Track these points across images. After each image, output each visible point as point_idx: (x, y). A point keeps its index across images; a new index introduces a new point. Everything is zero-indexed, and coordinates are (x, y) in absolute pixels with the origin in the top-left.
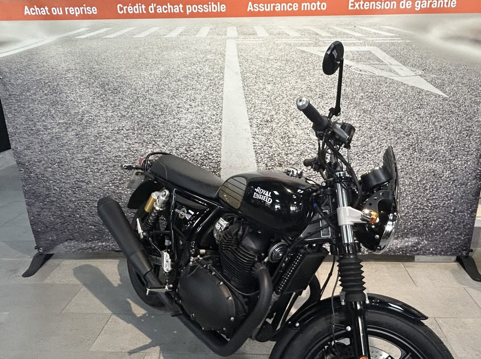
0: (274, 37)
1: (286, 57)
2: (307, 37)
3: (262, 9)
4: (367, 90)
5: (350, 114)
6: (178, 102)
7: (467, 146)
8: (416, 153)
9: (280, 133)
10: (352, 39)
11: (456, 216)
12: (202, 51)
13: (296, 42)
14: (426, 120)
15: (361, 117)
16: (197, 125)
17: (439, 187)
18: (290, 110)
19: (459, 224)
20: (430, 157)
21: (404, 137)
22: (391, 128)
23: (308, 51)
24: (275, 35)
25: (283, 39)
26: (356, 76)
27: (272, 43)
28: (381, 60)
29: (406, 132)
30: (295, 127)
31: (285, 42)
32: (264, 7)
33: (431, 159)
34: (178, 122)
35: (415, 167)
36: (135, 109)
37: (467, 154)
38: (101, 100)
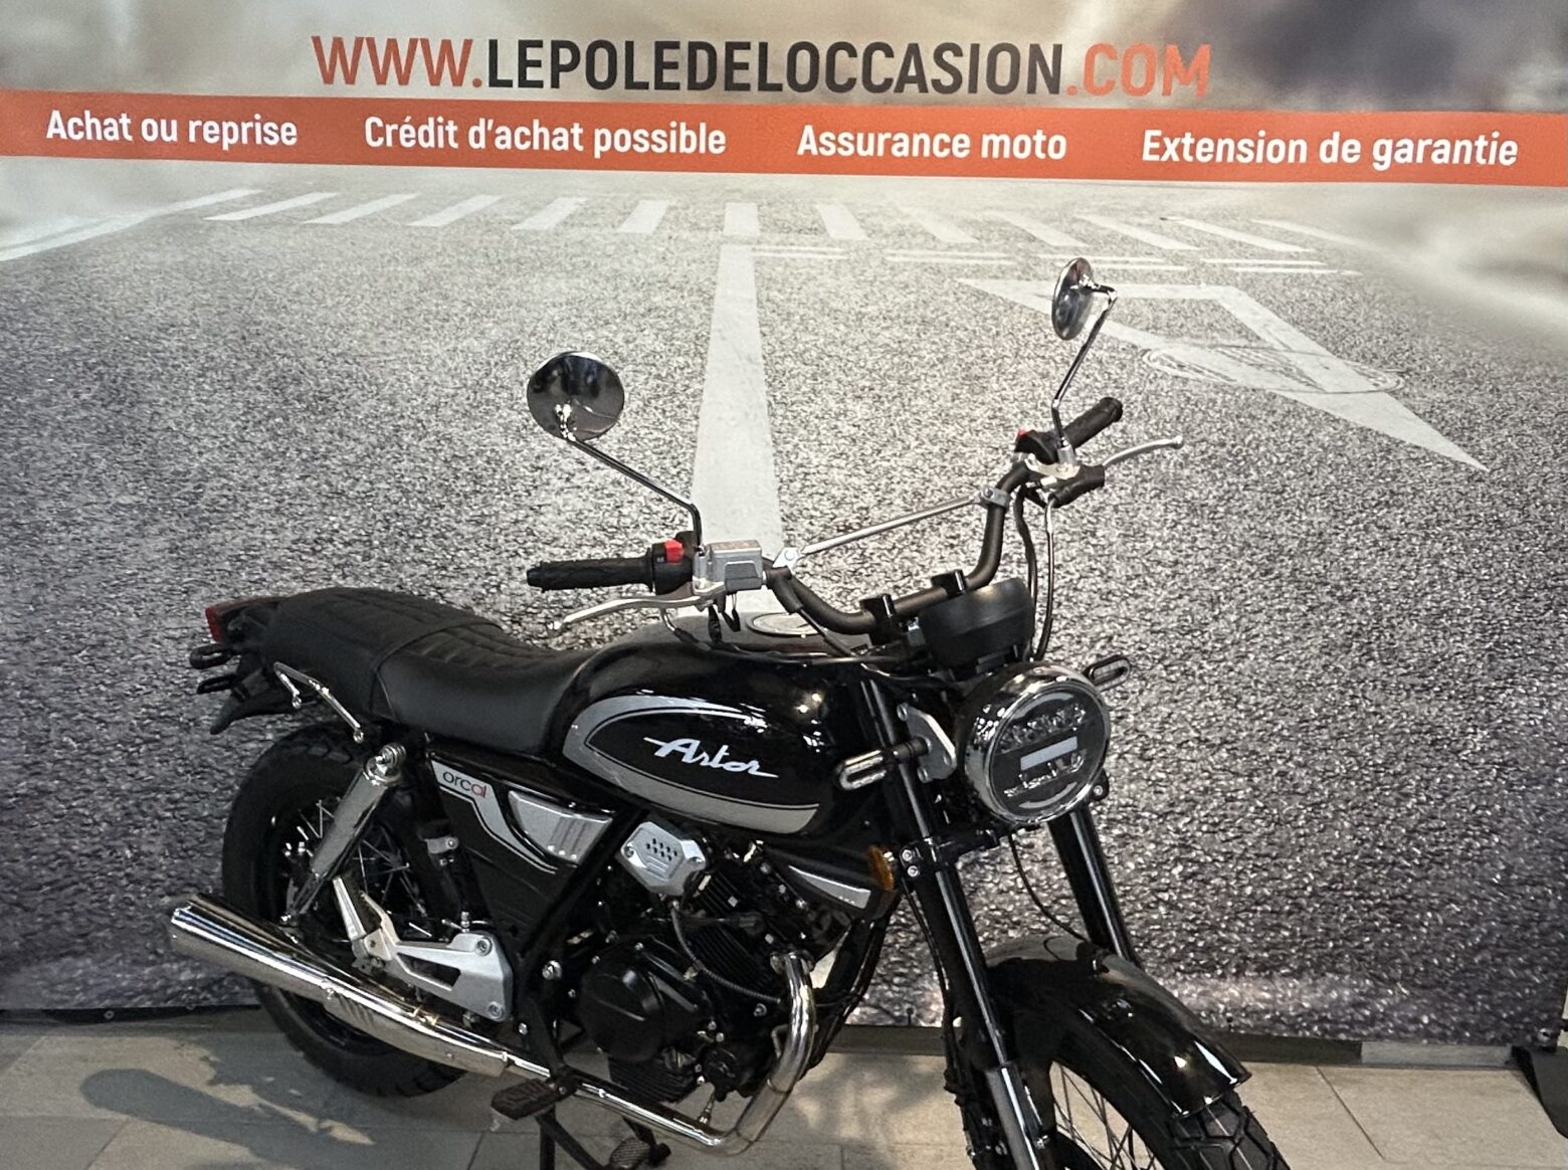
0: (884, 241)
1: (921, 310)
2: (996, 248)
3: (846, 149)
4: (1204, 435)
5: (1140, 514)
6: (539, 449)
7: (1548, 642)
8: (1371, 664)
9: (890, 573)
10: (1153, 260)
11: (1513, 898)
12: (638, 279)
13: (959, 261)
14: (1409, 547)
15: (1180, 527)
16: (596, 534)
17: (1450, 786)
18: (929, 493)
19: (1525, 927)
20: (1420, 681)
21: (1332, 606)
22: (1287, 572)
23: (997, 294)
24: (887, 236)
25: (917, 252)
26: (1165, 384)
27: (874, 263)
28: (1253, 335)
29: (1338, 588)
30: (946, 553)
31: (920, 261)
32: (855, 142)
33: (1424, 686)
34: (530, 519)
35: (1368, 714)
36: (383, 472)
37: (1551, 673)
38: (267, 435)
